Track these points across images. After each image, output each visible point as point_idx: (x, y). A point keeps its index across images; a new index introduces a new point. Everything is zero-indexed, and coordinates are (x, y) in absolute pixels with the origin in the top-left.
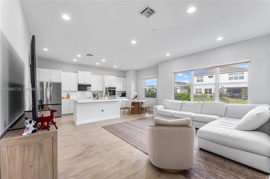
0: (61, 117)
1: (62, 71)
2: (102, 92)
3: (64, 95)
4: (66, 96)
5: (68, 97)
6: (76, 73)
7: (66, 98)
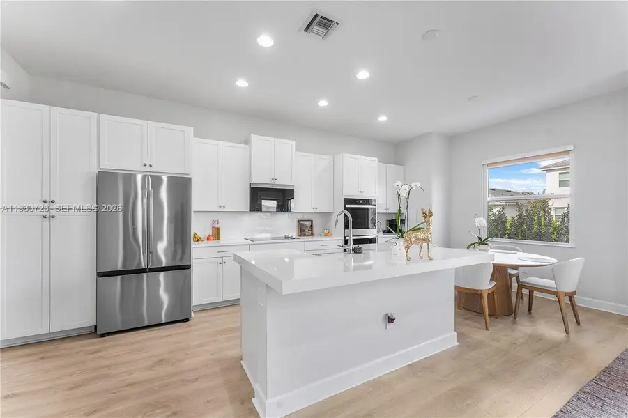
0: (186, 320)
1: (191, 130)
2: (327, 215)
3: (198, 226)
4: (209, 232)
5: (216, 234)
6: (243, 145)
7: (208, 240)
